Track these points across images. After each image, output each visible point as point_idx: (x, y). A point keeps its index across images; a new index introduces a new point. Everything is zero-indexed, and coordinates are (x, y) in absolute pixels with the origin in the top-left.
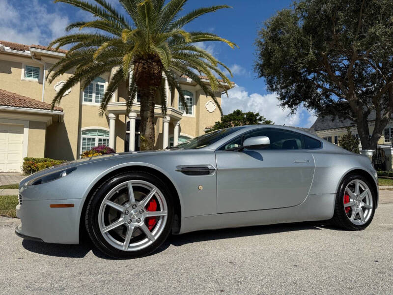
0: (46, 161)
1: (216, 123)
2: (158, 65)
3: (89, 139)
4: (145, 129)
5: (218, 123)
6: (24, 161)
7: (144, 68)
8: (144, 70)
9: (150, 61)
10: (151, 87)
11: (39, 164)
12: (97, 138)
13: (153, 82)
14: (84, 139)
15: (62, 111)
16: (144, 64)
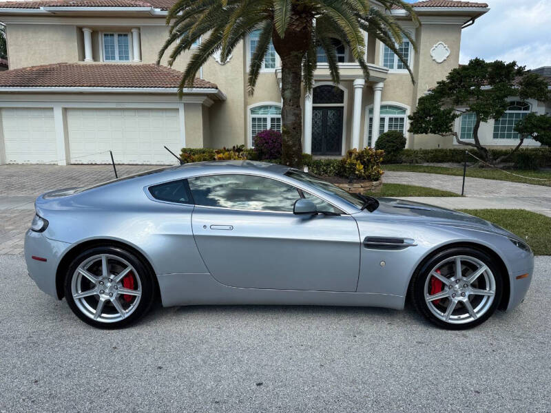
0: (204, 153)
1: (438, 83)
2: (302, 17)
3: (259, 119)
5: (443, 82)
6: (181, 153)
11: (196, 156)
12: (269, 117)
14: (254, 119)
15: (217, 88)
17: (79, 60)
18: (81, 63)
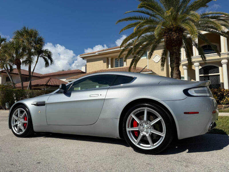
2: (176, 33)
4: (173, 75)
7: (167, 38)
8: (167, 39)
9: (170, 32)
10: (174, 48)
13: (174, 44)
15: (152, 71)
16: (167, 36)
17: (107, 68)
18: (108, 69)
